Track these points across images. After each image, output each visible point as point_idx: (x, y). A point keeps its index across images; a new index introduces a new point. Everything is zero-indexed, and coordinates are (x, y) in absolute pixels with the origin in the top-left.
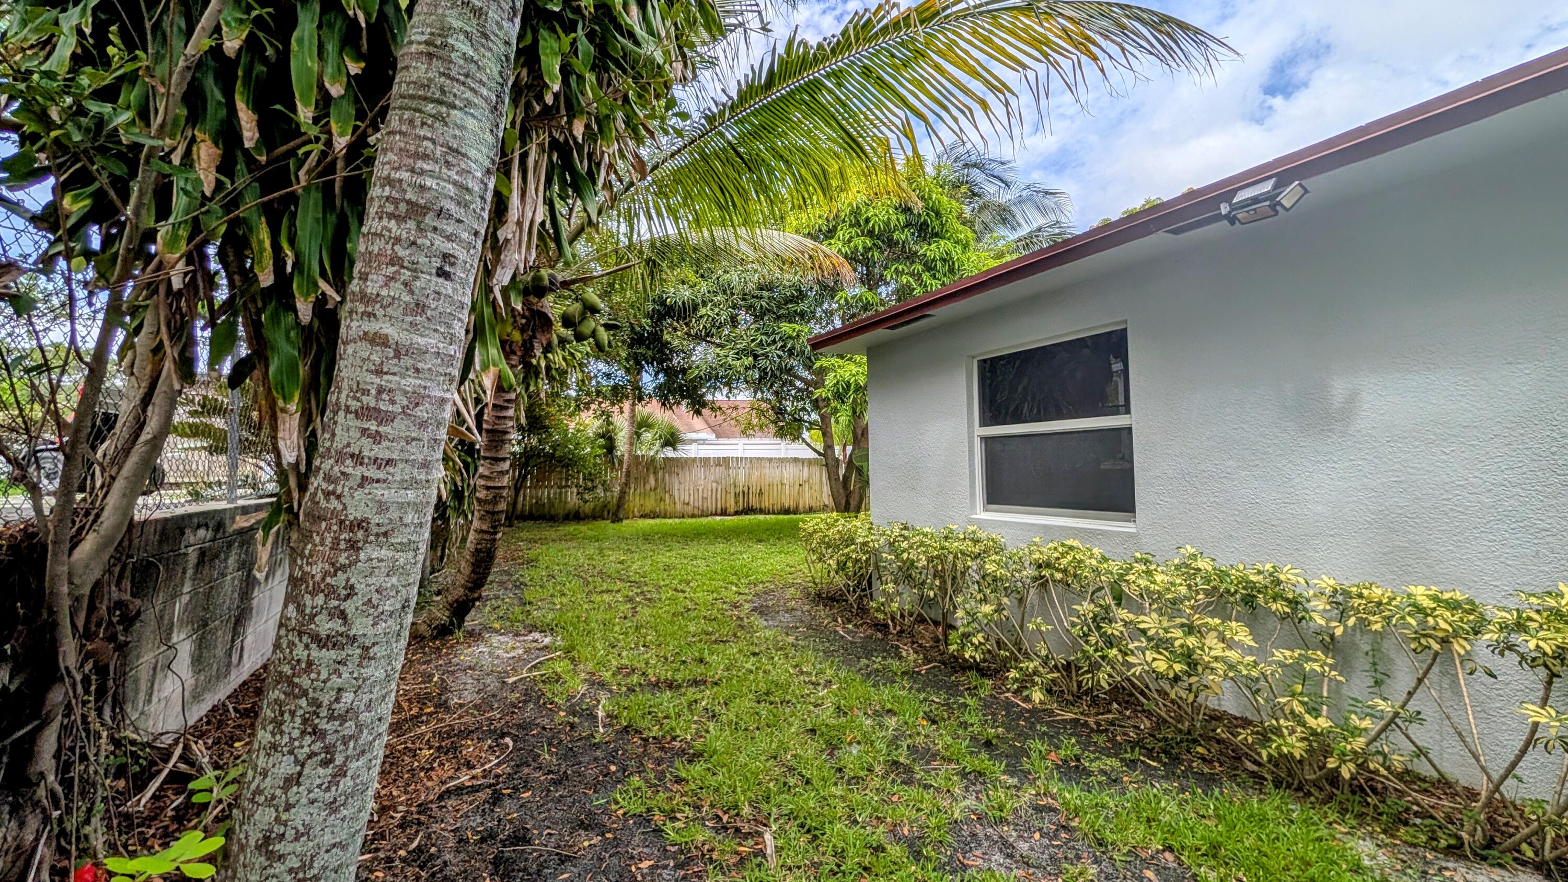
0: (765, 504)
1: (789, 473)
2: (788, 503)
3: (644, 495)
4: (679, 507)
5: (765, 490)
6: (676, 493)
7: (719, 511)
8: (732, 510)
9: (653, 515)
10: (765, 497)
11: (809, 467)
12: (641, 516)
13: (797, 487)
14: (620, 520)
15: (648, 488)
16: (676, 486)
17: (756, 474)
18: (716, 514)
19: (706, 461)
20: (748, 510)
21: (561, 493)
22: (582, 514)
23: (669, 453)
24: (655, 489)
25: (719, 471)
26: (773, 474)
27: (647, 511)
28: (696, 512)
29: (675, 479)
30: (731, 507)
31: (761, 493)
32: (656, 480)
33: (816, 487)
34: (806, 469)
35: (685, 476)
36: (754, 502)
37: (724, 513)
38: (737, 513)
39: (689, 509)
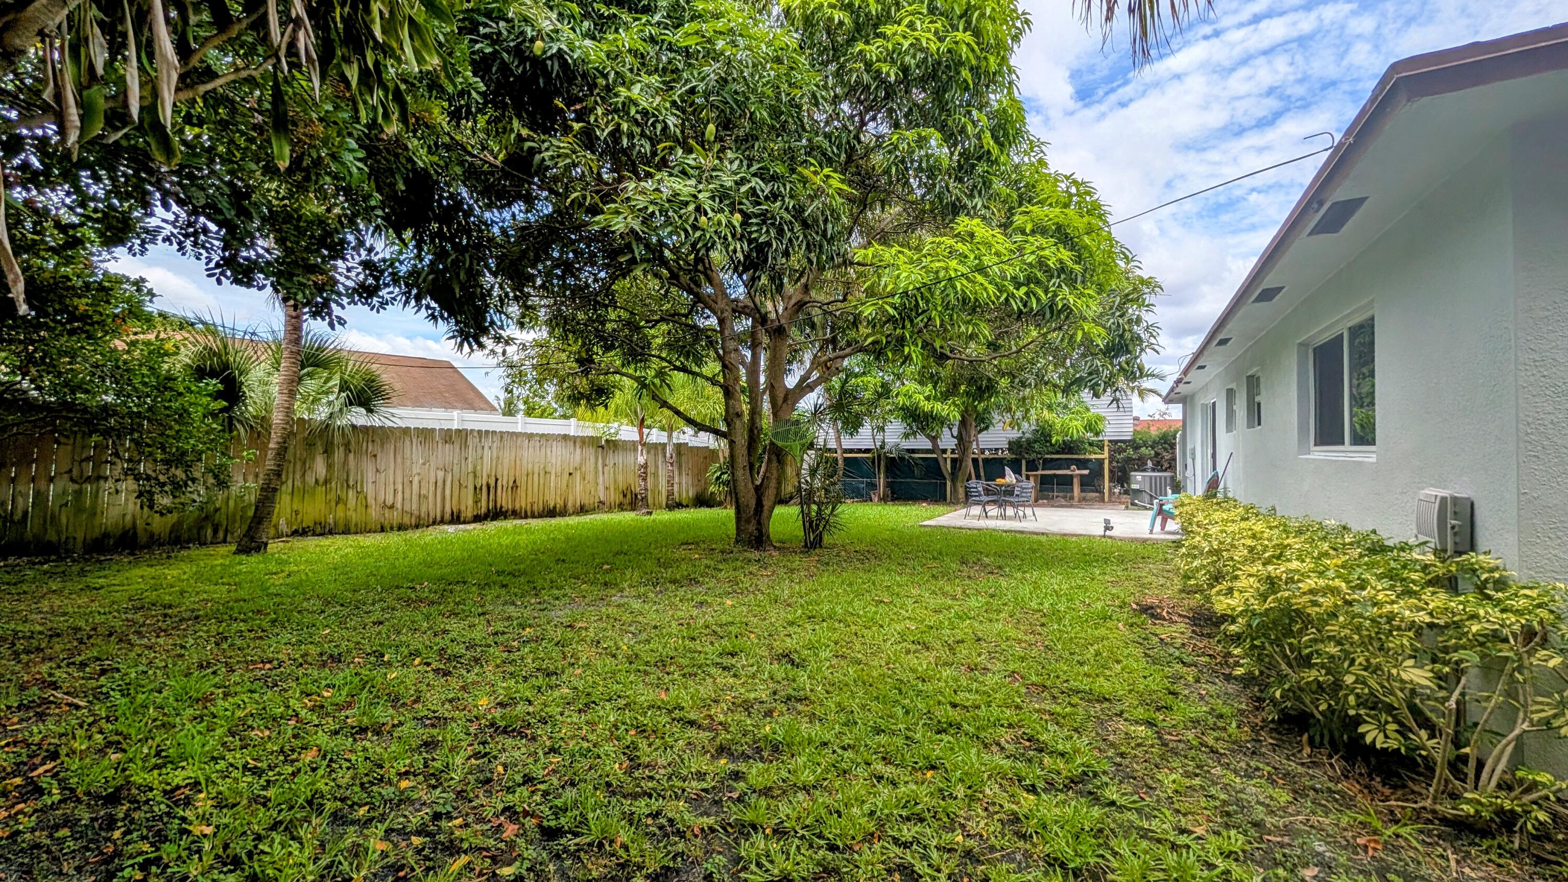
0: (522, 503)
1: (559, 456)
2: (553, 499)
3: (303, 492)
4: (374, 513)
5: (521, 482)
6: (369, 489)
7: (447, 517)
8: (469, 514)
9: (324, 530)
10: (521, 492)
11: (581, 447)
12: (295, 533)
13: (566, 476)
14: (260, 547)
15: (310, 480)
16: (370, 476)
17: (507, 457)
18: (442, 522)
19: (425, 434)
20: (496, 514)
21: (79, 494)
22: (143, 538)
23: (358, 417)
24: (326, 482)
25: (446, 454)
26: (530, 457)
27: (308, 522)
28: (406, 520)
29: (369, 468)
30: (468, 508)
31: (515, 486)
32: (330, 467)
33: (590, 477)
34: (578, 451)
35: (387, 459)
36: (505, 501)
37: (456, 519)
38: (477, 519)
39: (395, 517)
